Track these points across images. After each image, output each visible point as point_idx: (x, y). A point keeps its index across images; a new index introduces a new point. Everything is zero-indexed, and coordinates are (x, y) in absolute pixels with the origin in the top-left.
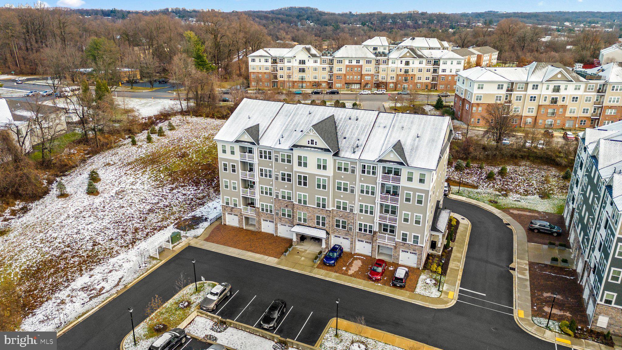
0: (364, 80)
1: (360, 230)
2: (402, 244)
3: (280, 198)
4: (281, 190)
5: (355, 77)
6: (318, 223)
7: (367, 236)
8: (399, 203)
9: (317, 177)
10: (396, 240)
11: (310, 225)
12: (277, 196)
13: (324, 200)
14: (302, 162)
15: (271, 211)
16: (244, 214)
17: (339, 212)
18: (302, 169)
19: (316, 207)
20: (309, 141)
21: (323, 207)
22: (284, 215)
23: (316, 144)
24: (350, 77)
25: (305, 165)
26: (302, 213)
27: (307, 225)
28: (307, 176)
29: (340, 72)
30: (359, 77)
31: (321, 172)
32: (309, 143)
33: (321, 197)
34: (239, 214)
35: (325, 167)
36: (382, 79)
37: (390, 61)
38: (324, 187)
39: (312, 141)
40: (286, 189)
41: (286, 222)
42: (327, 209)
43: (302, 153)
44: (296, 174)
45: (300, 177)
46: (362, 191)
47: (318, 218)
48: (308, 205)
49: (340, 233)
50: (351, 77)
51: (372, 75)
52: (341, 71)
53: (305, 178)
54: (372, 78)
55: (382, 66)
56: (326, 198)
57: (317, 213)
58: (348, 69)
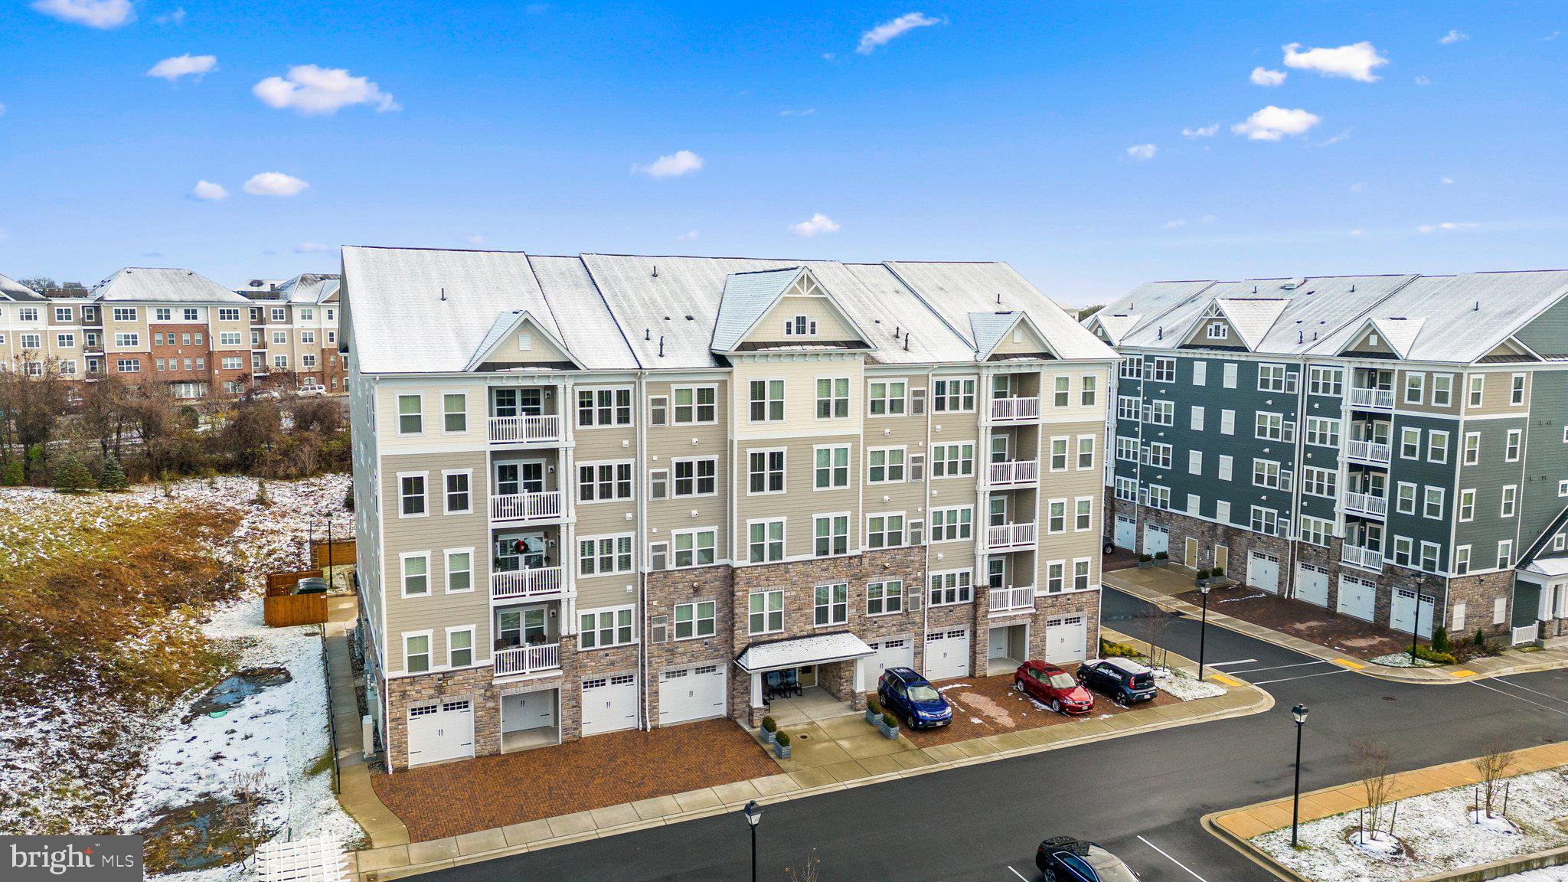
0: (220, 369)
1: (936, 598)
2: (1050, 601)
3: (671, 565)
4: (675, 532)
5: (187, 362)
6: (822, 616)
7: (958, 613)
8: (1038, 479)
9: (816, 447)
10: (1037, 594)
11: (796, 630)
12: (659, 562)
13: (842, 522)
14: (767, 401)
15: (625, 634)
16: (503, 687)
17: (878, 555)
18: (768, 430)
19: (813, 556)
20: (789, 325)
21: (836, 552)
22: (684, 629)
23: (813, 331)
24: (167, 363)
25: (778, 411)
26: (766, 595)
27: (785, 635)
28: (784, 449)
29: (131, 348)
30: (200, 361)
31: (833, 426)
32: (789, 332)
33: (831, 516)
34: (475, 697)
35: (842, 408)
36: (278, 364)
37: (297, 313)
38: (841, 477)
39: (801, 321)
40: (692, 521)
41: (694, 657)
42: (850, 553)
43: (764, 370)
44: (743, 453)
45: (757, 460)
46: (938, 469)
47: (822, 597)
48: (785, 559)
49: (883, 630)
50: (172, 362)
51: (245, 354)
52: (135, 343)
53: (777, 459)
54: (247, 361)
55: (272, 328)
56: (848, 514)
57: (819, 578)
58: (158, 337)
